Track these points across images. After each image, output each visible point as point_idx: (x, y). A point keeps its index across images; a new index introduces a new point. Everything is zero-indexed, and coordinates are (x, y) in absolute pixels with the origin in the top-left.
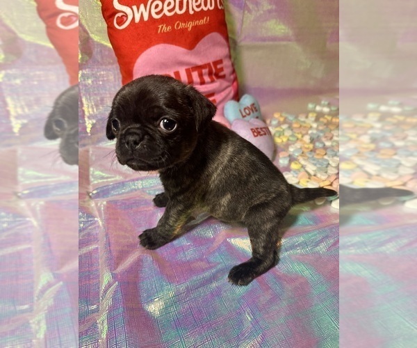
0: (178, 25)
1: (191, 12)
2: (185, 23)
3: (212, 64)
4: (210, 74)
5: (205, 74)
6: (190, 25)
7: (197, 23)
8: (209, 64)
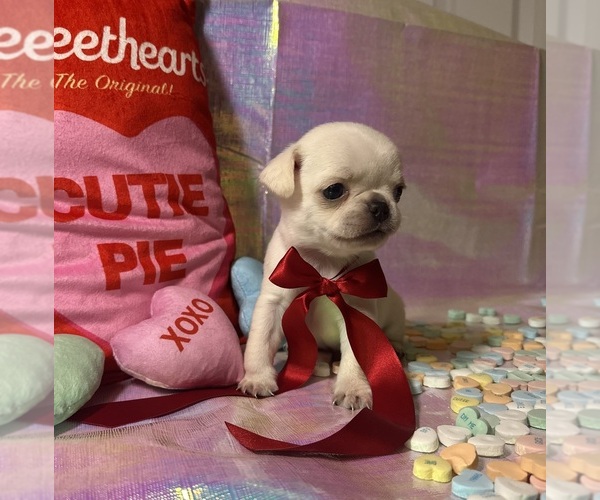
0: (103, 82)
1: (135, 66)
2: (120, 81)
3: (176, 178)
4: (172, 198)
5: (160, 196)
6: (131, 89)
7: (146, 87)
8: (170, 177)
